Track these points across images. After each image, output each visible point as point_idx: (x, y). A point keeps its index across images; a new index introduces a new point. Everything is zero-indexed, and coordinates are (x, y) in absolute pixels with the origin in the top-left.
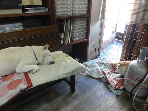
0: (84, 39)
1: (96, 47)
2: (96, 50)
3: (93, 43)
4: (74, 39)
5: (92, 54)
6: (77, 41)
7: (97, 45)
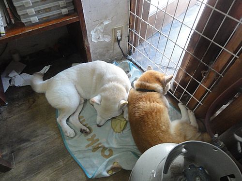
1: (118, 34)
2: (118, 41)
3: (106, 23)
5: (108, 51)
6: (36, 25)
7: (121, 28)
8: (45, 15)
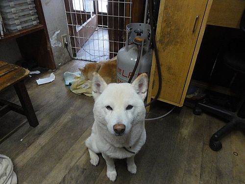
0: (36, 26)
1: (65, 40)
2: (66, 45)
4: (12, 28)
5: (61, 54)
6: (20, 31)
7: (65, 36)
8: (24, 25)
